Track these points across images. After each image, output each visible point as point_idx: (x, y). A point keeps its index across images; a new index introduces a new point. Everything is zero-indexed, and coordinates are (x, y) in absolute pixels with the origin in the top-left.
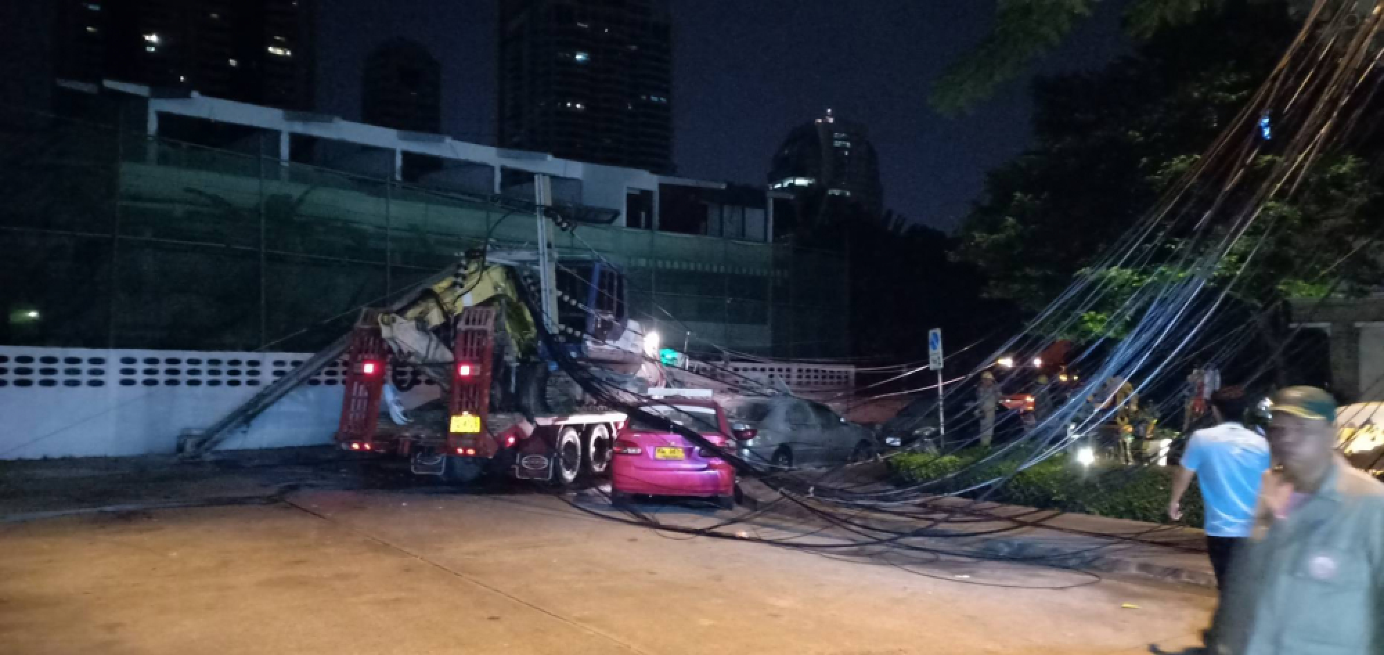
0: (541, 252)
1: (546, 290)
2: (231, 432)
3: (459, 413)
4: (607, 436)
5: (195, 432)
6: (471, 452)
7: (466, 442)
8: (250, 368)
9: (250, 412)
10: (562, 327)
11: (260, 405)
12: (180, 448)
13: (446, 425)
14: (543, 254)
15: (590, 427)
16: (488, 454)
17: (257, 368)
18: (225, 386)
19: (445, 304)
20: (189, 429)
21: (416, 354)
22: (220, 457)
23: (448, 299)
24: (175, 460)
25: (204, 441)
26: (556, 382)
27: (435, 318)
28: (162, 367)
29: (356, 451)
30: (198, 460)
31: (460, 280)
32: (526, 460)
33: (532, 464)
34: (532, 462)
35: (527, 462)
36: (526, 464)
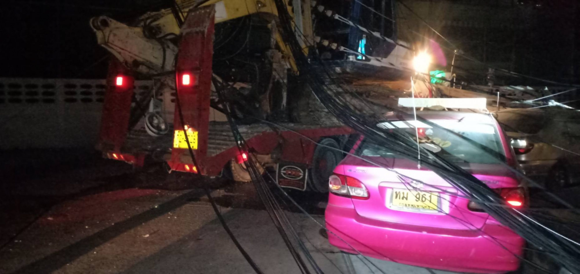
3: (180, 128)
6: (195, 169)
10: (318, 39)
32: (284, 170)
33: (289, 174)
34: (290, 172)
35: (285, 172)
36: (284, 174)
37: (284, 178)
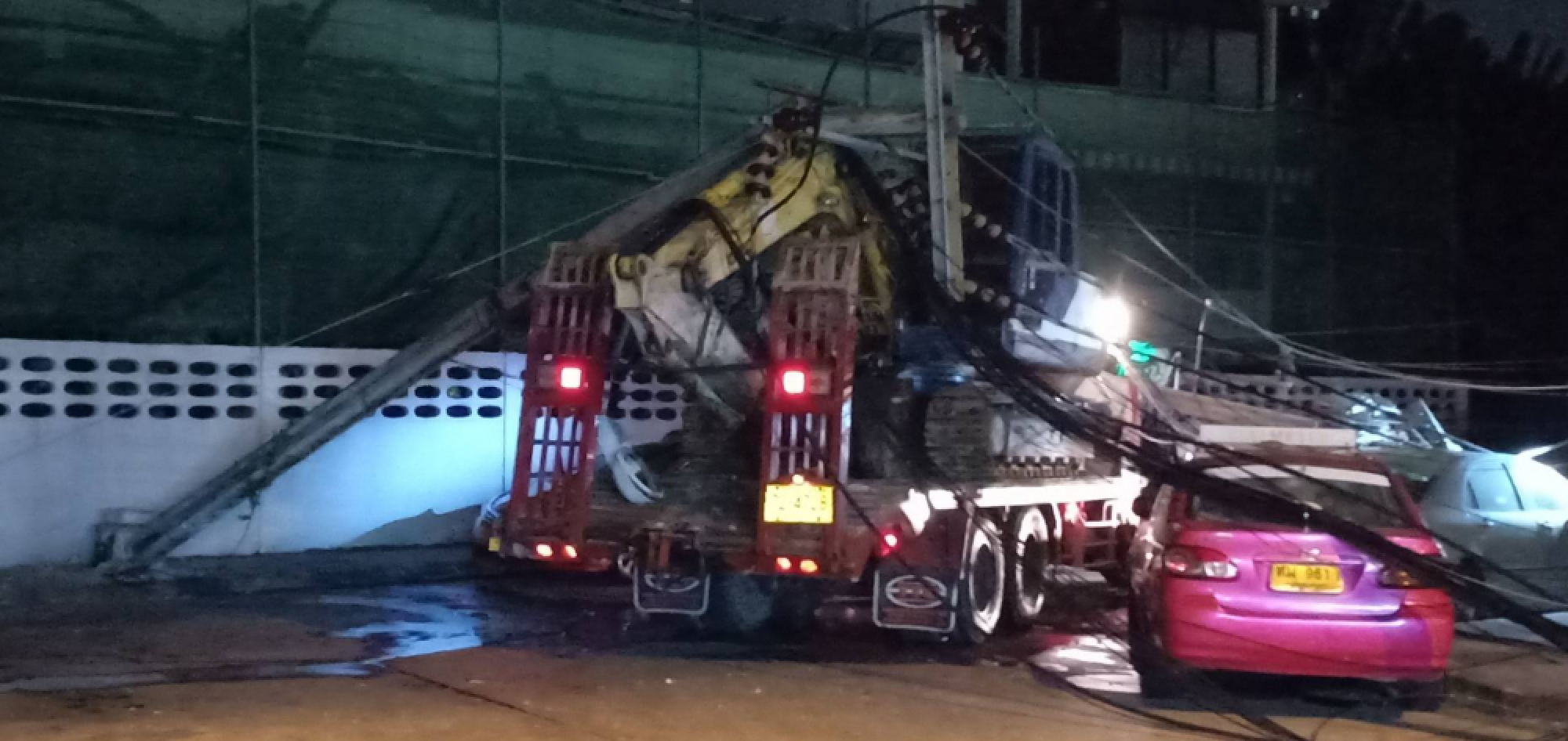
0: (930, 115)
1: (940, 201)
2: (213, 517)
3: (784, 478)
4: (1045, 536)
5: (129, 518)
6: (809, 566)
7: (798, 544)
8: (234, 381)
9: (258, 475)
10: (972, 287)
11: (280, 460)
12: (102, 552)
13: (755, 504)
14: (936, 117)
15: (1018, 512)
16: (851, 572)
17: (248, 381)
18: (183, 419)
19: (735, 232)
20: (119, 511)
21: (680, 345)
22: (185, 573)
23: (738, 221)
24: (95, 576)
25: (155, 536)
26: (948, 411)
27: (718, 267)
28: (60, 377)
29: (544, 561)
30: (143, 577)
31: (761, 179)
32: (895, 586)
33: (909, 596)
34: (909, 591)
35: (896, 590)
36: (895, 595)
37: (895, 606)
